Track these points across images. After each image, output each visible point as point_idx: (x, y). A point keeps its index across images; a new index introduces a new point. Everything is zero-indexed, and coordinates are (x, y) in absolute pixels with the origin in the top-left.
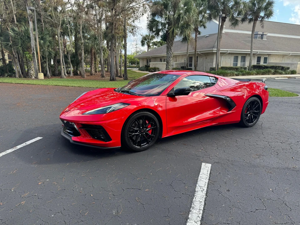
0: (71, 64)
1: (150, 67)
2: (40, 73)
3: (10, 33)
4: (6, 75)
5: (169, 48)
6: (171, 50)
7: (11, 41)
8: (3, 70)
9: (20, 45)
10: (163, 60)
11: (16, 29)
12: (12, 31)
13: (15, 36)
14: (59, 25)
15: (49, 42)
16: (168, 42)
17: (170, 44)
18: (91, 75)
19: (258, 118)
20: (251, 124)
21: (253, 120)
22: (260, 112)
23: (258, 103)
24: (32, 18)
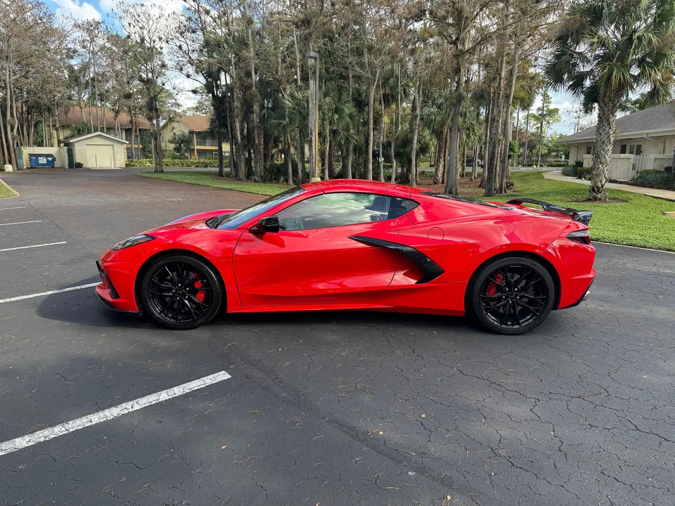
0: (394, 160)
1: (584, 166)
2: (315, 177)
3: (287, 102)
4: (282, 179)
5: (604, 119)
6: (609, 124)
7: (287, 118)
8: (279, 171)
9: (297, 125)
11: (299, 95)
12: (290, 100)
13: (294, 109)
14: (375, 80)
15: (349, 117)
16: (602, 104)
17: (606, 109)
18: (435, 183)
19: (540, 315)
20: (509, 326)
21: (524, 320)
22: (547, 300)
23: (538, 276)
24: (314, 73)
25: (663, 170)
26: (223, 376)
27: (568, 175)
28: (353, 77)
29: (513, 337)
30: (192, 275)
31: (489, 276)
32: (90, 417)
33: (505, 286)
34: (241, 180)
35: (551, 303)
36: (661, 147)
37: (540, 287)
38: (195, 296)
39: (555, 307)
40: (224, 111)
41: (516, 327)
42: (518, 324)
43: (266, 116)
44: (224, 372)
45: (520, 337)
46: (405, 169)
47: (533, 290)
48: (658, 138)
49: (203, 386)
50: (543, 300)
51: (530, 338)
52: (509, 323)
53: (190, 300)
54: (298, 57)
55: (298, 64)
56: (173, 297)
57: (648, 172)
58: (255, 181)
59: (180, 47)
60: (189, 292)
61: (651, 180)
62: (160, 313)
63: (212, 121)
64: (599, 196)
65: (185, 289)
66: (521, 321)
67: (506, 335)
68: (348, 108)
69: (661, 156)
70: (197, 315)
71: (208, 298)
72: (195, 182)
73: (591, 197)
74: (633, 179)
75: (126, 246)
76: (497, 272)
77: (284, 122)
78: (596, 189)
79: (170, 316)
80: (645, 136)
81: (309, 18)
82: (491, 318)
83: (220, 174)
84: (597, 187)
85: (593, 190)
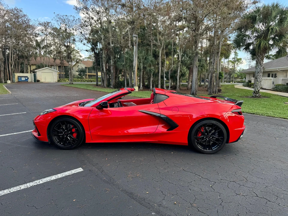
0: (170, 79)
1: (252, 82)
2: (136, 86)
3: (125, 55)
5: (258, 62)
6: (261, 65)
7: (125, 62)
10: (271, 75)
13: (128, 58)
14: (162, 46)
15: (151, 61)
16: (257, 56)
18: (188, 89)
19: (221, 146)
20: (208, 150)
21: (214, 148)
22: (223, 139)
23: (219, 128)
24: (136, 43)
25: (286, 84)
26: (80, 170)
27: (245, 86)
28: (153, 45)
29: (209, 155)
30: (71, 126)
31: (198, 128)
32: (20, 186)
33: (205, 133)
34: (105, 87)
35: (225, 140)
36: (285, 75)
37: (221, 133)
38: (72, 135)
39: (227, 142)
40: (99, 59)
41: (210, 150)
42: (212, 149)
43: (116, 61)
44: (81, 168)
45: (212, 155)
46: (175, 83)
47: (218, 135)
48: (283, 71)
49: (71, 174)
50: (222, 139)
51: (217, 156)
52: (207, 149)
53: (70, 137)
54: (130, 36)
55: (130, 40)
56: (63, 136)
57: (279, 85)
58: (111, 88)
59: (81, 33)
60: (70, 133)
61: (280, 88)
62: (57, 143)
63: (94, 63)
64: (257, 95)
65: (68, 132)
66: (212, 148)
67: (206, 154)
68: (151, 58)
69: (285, 78)
70: (73, 143)
71: (78, 136)
72: (86, 88)
73: (254, 96)
74: (273, 88)
75: (44, 114)
76: (201, 126)
77: (123, 64)
78: (256, 92)
79: (62, 143)
80: (278, 70)
81: (134, 21)
82: (200, 147)
83: (97, 85)
84: (256, 91)
85: (255, 93)
